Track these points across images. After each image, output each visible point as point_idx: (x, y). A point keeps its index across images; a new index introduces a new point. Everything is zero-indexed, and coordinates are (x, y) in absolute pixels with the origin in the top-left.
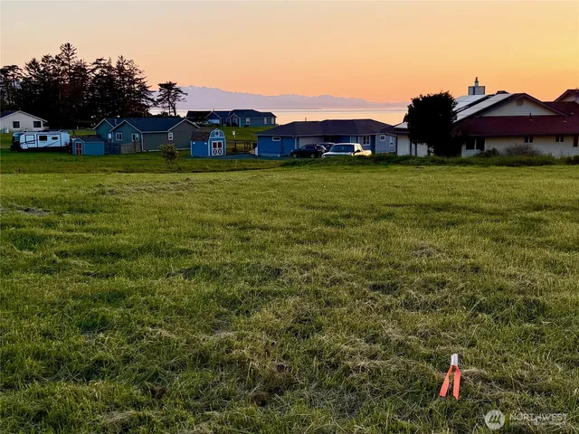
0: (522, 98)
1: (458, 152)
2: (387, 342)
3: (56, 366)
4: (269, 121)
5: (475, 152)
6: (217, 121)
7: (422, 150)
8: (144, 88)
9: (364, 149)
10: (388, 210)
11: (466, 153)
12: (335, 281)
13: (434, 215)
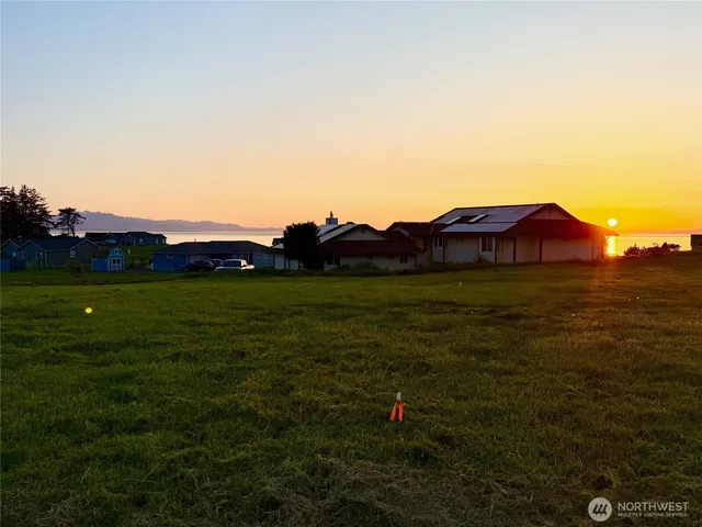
0: (365, 228)
1: (321, 267)
2: (342, 393)
3: (109, 426)
4: (160, 242)
5: (333, 266)
6: (114, 242)
7: (295, 265)
8: (44, 213)
9: (249, 264)
10: (297, 308)
11: (327, 267)
12: (286, 358)
13: (329, 310)
